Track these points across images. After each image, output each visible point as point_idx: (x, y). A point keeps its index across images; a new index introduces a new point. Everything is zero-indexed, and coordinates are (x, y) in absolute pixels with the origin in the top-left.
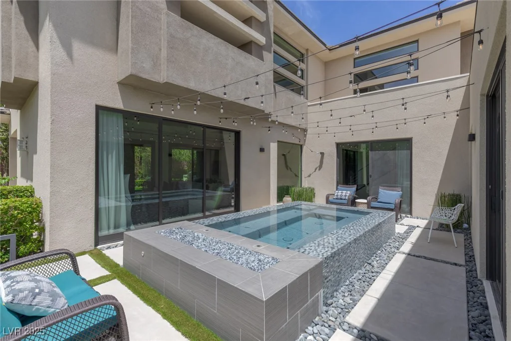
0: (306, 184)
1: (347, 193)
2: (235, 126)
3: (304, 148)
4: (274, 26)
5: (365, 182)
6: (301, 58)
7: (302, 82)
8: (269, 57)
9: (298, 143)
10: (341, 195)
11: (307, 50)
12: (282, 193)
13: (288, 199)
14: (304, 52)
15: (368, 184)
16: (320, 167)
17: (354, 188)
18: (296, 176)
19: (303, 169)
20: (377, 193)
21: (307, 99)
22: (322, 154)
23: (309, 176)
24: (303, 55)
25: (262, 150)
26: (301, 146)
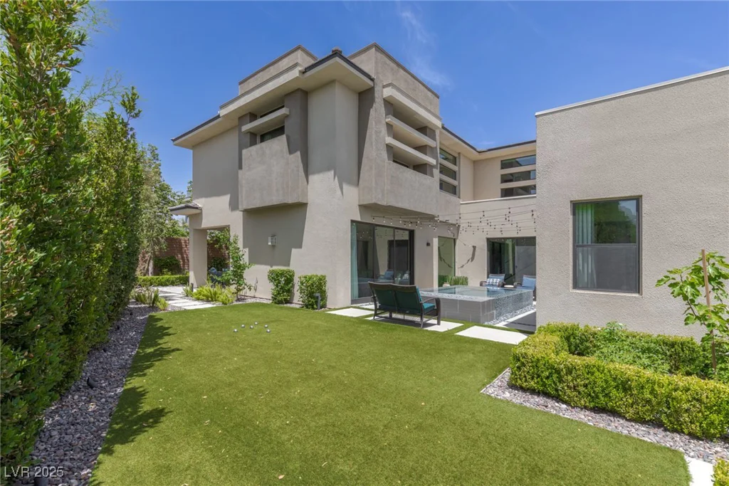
0: (459, 273)
1: (497, 280)
2: (410, 226)
3: (457, 242)
4: (440, 149)
5: (511, 272)
6: (454, 161)
7: (455, 183)
8: (436, 172)
9: (452, 237)
10: (493, 282)
11: (459, 153)
12: (442, 280)
13: (447, 285)
14: (456, 155)
15: (514, 274)
16: (473, 259)
17: (503, 276)
18: (449, 266)
19: (456, 260)
20: (522, 280)
21: (459, 197)
22: (474, 247)
23: (462, 267)
24: (455, 158)
25: (428, 244)
26: (455, 240)
